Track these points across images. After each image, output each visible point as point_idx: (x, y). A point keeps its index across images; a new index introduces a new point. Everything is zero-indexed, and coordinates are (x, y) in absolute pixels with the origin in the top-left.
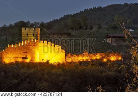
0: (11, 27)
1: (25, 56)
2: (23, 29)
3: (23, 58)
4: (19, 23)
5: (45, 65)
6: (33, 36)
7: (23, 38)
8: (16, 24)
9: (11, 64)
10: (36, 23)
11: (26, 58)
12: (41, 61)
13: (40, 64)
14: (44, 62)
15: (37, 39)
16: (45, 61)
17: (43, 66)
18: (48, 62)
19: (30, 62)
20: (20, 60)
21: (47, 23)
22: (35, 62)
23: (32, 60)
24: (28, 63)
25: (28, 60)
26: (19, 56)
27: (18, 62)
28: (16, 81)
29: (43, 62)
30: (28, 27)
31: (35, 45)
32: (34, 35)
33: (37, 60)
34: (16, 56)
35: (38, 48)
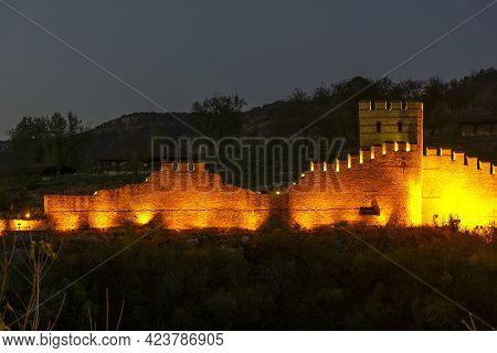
0: (323, 99)
1: (369, 205)
2: (362, 105)
3: (364, 211)
4: (349, 84)
5: (443, 238)
6: (400, 130)
7: (363, 138)
8: (338, 87)
9: (320, 231)
10: (412, 85)
11: (375, 211)
12: (431, 223)
13: (427, 233)
14: (440, 225)
15: (413, 142)
16: (443, 220)
17: (434, 239)
18: (454, 224)
19: (387, 225)
20: (352, 217)
21: (454, 83)
22: (409, 225)
23: (394, 217)
24: (381, 229)
25: (382, 219)
26: (350, 205)
27: (344, 223)
28: (337, 292)
29: (437, 227)
30: (383, 99)
31: (406, 163)
32: (405, 128)
33: (415, 217)
34: (338, 203)
35: (417, 173)
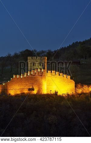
0: (16, 56)
1: (31, 88)
2: (29, 58)
3: (29, 89)
4: (24, 52)
5: (53, 97)
8: (21, 53)
9: (17, 96)
10: (43, 52)
11: (33, 90)
12: (49, 93)
13: (48, 96)
14: (52, 93)
16: (53, 92)
17: (50, 98)
18: (56, 93)
19: (37, 94)
20: (26, 91)
21: (55, 51)
22: (43, 93)
23: (39, 91)
24: (34, 95)
25: (35, 92)
26: (25, 88)
27: (24, 93)
28: (22, 114)
29: (51, 94)
30: (35, 56)
31: (42, 75)
33: (45, 91)
34: (22, 87)
35: (45, 78)
